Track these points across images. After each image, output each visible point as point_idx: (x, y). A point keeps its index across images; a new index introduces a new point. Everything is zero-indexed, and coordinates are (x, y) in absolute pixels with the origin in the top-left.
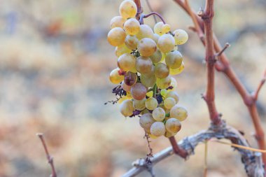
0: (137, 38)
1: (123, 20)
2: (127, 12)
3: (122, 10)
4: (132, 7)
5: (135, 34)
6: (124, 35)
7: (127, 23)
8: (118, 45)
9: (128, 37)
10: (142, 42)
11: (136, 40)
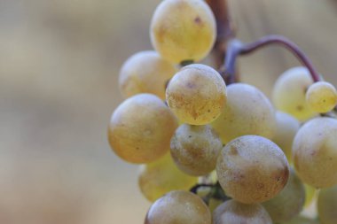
0: (216, 134)
1: (164, 68)
2: (178, 40)
3: (162, 33)
4: (198, 20)
5: (207, 120)
6: (169, 124)
7: (179, 78)
8: (145, 160)
9: (182, 132)
10: (235, 152)
11: (213, 142)
